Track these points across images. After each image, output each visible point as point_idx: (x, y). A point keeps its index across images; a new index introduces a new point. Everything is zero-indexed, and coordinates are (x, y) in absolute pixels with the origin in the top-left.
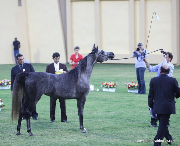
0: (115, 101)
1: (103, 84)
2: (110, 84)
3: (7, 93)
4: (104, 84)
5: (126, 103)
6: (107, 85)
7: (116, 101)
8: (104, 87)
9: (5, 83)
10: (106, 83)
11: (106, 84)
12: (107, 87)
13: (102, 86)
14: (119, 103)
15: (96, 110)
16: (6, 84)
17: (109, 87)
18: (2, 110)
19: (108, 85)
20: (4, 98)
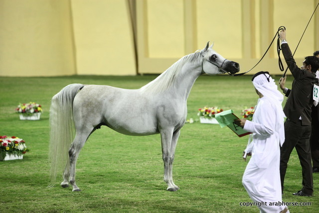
0: (222, 141)
1: (200, 110)
2: (213, 111)
3: (34, 128)
4: (203, 110)
5: (242, 145)
6: (208, 113)
7: (224, 141)
8: (202, 115)
9: (30, 109)
10: (205, 108)
11: (206, 111)
12: (208, 116)
13: (199, 114)
14: (229, 145)
15: (190, 157)
16: (32, 111)
17: (210, 115)
18: (24, 157)
19: (209, 111)
20: (28, 135)
